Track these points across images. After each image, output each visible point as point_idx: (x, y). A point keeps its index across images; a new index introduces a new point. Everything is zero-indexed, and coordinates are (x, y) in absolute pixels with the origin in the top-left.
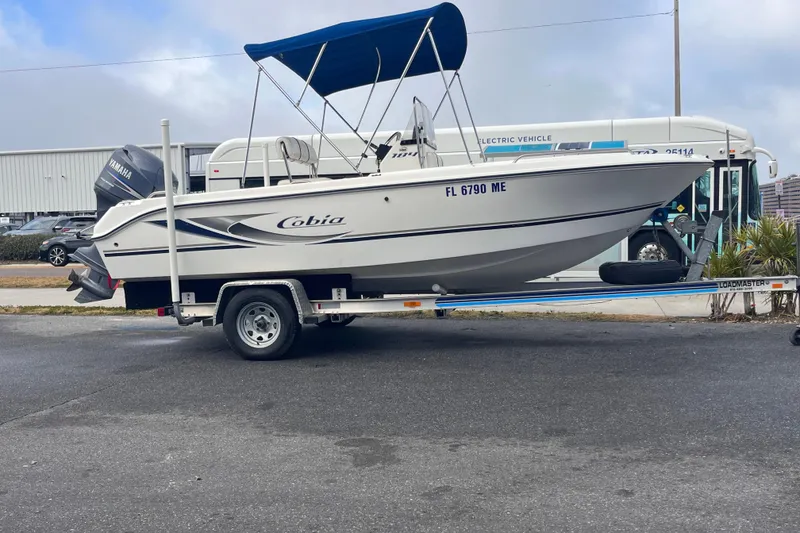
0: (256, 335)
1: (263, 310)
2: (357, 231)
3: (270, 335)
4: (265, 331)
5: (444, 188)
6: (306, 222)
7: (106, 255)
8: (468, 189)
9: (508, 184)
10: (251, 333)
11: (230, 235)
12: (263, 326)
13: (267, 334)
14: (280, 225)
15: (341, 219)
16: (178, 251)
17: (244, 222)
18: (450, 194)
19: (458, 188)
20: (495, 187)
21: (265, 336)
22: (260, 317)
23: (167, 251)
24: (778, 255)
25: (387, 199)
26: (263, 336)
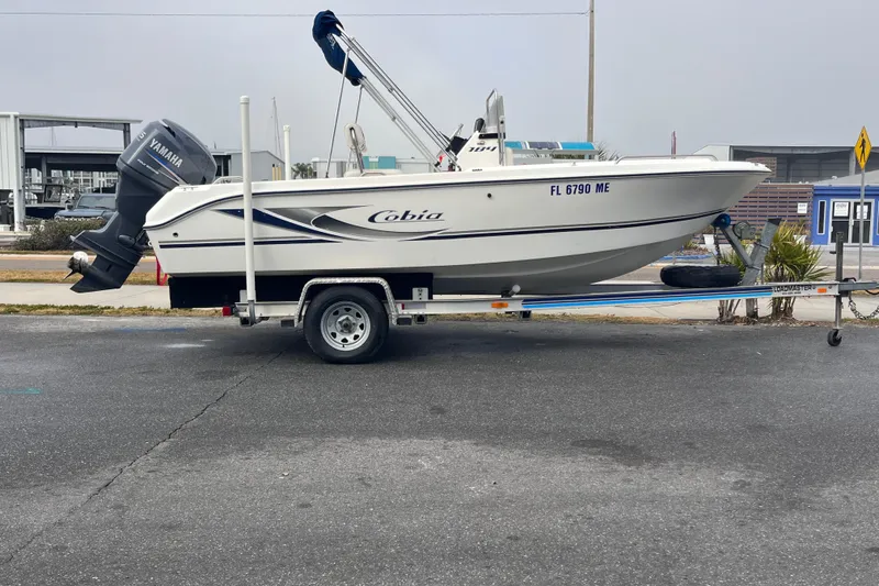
0: (340, 337)
1: (348, 310)
2: (454, 228)
3: (356, 337)
4: (350, 332)
5: (549, 186)
6: (401, 216)
7: (162, 247)
8: (573, 188)
9: (612, 184)
10: (334, 335)
11: (313, 228)
12: (348, 328)
13: (353, 336)
14: (372, 219)
15: (440, 215)
16: (255, 243)
17: (330, 214)
18: (555, 193)
19: (562, 187)
20: (599, 188)
21: (350, 338)
22: (344, 317)
23: (244, 244)
24: (783, 262)
25: (489, 196)
26: (348, 338)
